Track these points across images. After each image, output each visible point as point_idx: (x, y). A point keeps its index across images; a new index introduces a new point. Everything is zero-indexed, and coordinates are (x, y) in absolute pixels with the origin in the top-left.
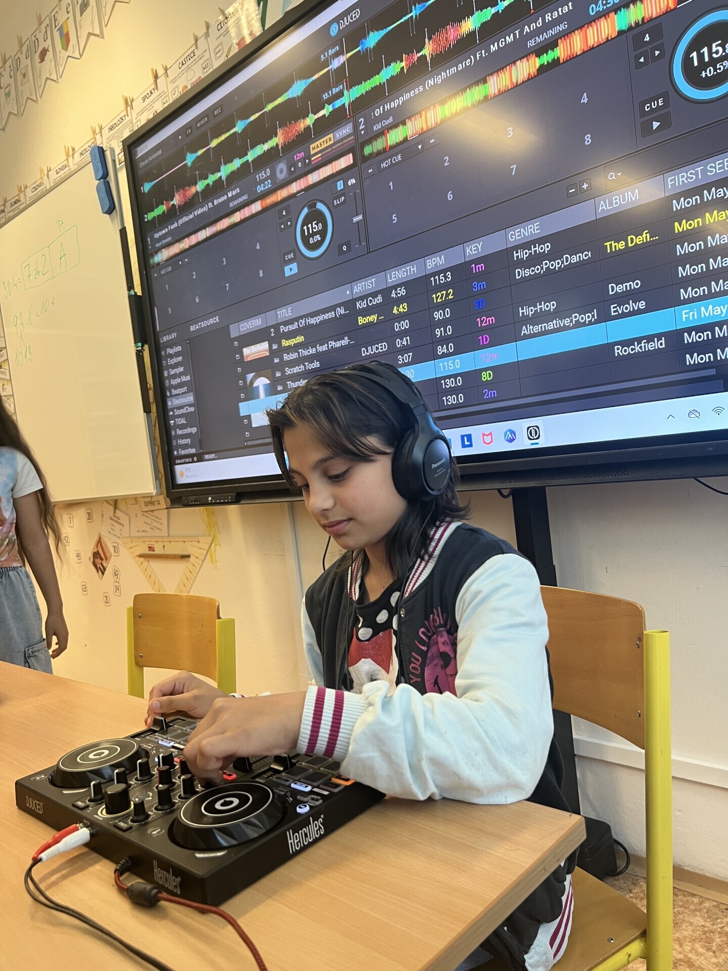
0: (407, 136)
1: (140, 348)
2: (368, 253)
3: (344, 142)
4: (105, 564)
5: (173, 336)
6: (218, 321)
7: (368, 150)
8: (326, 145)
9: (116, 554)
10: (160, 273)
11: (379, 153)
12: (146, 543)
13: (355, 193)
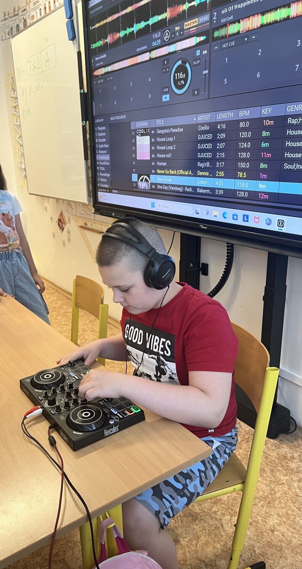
0: (239, 30)
1: (84, 124)
2: (208, 99)
3: (204, 25)
4: (64, 226)
5: (101, 120)
6: (125, 118)
7: (216, 34)
8: (193, 25)
9: (69, 222)
10: (97, 82)
11: (223, 37)
12: (84, 221)
13: (206, 60)
